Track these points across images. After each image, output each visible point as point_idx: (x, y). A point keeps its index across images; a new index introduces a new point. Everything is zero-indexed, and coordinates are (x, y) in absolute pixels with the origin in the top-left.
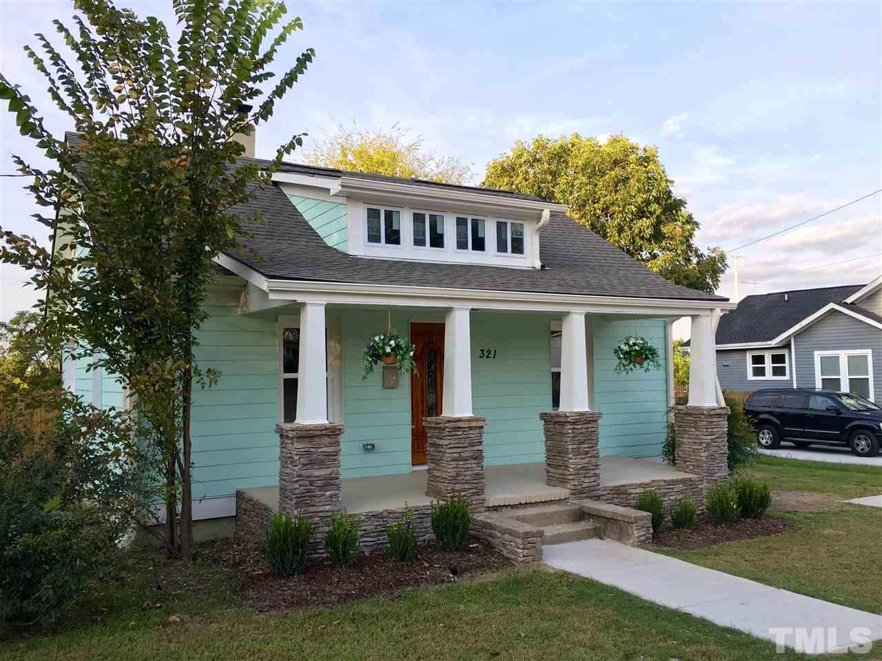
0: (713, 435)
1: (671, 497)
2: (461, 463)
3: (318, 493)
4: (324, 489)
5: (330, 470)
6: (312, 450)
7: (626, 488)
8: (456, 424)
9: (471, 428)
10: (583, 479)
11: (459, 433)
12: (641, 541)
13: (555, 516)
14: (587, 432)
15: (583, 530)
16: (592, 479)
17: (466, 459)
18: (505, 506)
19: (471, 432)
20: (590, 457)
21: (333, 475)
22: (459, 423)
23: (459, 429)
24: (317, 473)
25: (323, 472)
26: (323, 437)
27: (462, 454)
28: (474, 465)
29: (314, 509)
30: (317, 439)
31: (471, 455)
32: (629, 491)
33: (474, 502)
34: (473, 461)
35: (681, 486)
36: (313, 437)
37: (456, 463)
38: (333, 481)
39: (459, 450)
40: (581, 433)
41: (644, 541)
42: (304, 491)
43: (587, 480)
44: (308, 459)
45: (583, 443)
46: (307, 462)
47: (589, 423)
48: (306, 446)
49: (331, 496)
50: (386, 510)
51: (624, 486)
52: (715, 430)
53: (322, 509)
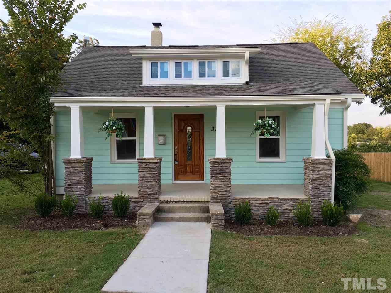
0: (318, 175)
1: (283, 208)
2: (145, 179)
3: (74, 186)
4: (77, 185)
5: (79, 177)
6: (71, 168)
7: (249, 200)
8: (142, 161)
9: (150, 163)
10: (218, 192)
11: (144, 165)
12: (215, 226)
13: (192, 209)
14: (222, 168)
15: (199, 217)
16: (224, 193)
17: (147, 177)
18: (171, 201)
19: (150, 165)
20: (224, 181)
21: (81, 180)
22: (143, 160)
23: (144, 163)
24: (73, 178)
25: (77, 178)
26: (76, 163)
27: (145, 175)
28: (151, 181)
29: (72, 193)
30: (73, 164)
31: (151, 175)
32: (251, 201)
33: (152, 198)
34: (152, 179)
35: (291, 202)
36: (72, 163)
37: (142, 179)
38: (81, 182)
39: (144, 173)
40: (219, 169)
41: (217, 226)
42: (68, 185)
43: (220, 193)
44: (70, 172)
45: (220, 174)
46: (69, 173)
47: (224, 164)
48: (69, 166)
49: (80, 188)
50: (107, 197)
51: (248, 198)
52: (320, 172)
53: (76, 193)
